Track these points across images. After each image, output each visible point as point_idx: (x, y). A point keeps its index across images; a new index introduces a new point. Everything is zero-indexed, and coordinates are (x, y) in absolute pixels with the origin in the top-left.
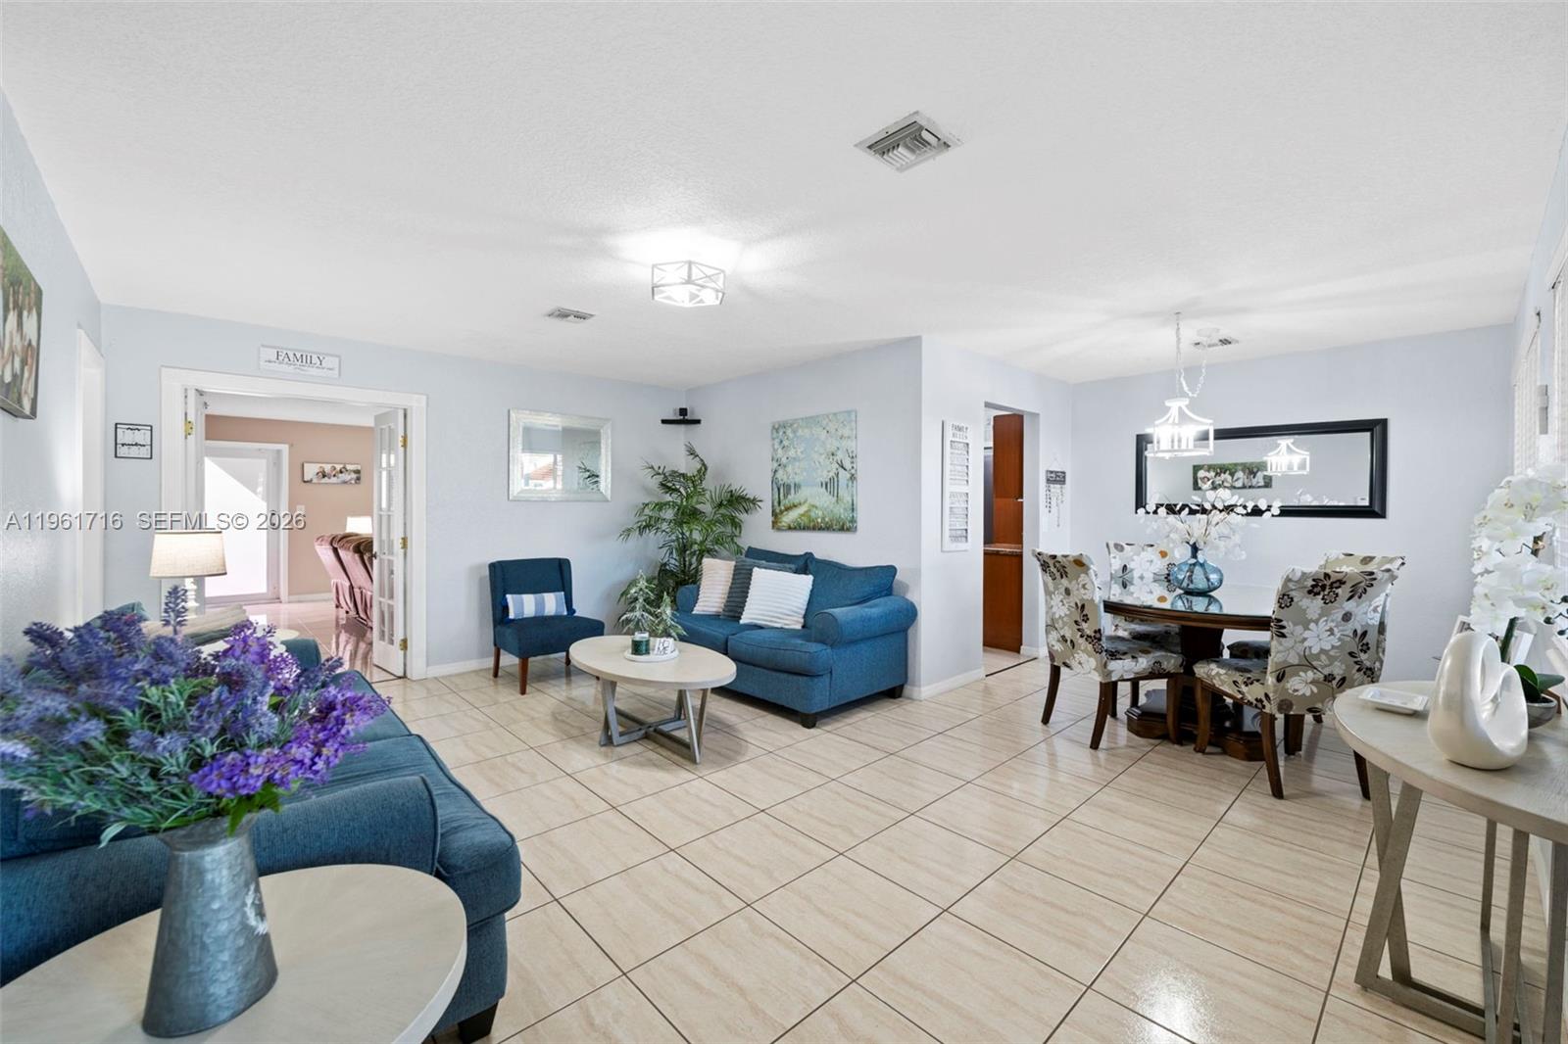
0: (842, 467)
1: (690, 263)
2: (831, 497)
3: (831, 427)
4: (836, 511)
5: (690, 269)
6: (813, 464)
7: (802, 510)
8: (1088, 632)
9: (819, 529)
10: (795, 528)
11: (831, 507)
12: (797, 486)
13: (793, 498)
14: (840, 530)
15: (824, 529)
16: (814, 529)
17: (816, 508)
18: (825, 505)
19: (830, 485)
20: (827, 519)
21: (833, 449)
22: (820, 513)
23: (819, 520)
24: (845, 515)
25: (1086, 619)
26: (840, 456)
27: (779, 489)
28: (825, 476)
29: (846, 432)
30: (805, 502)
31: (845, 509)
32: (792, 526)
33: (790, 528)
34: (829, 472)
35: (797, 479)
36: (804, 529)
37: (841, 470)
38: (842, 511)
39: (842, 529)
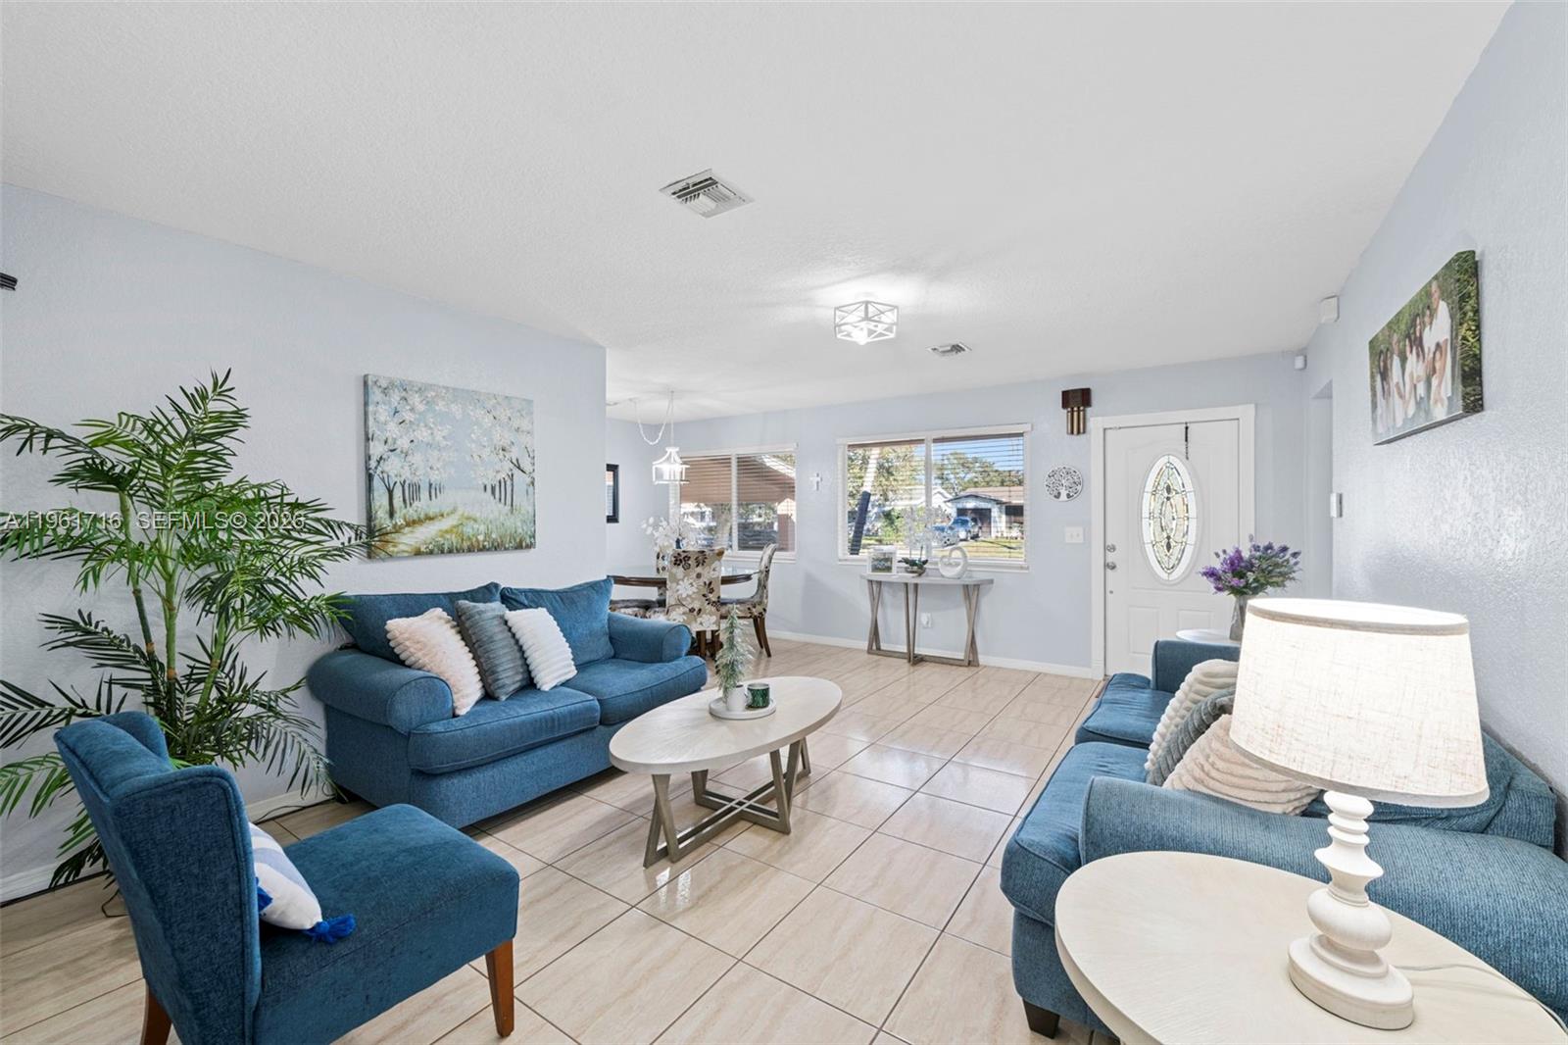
0: (519, 468)
1: (867, 303)
2: (501, 506)
3: (503, 414)
4: (508, 523)
5: (867, 308)
6: (468, 459)
7: (445, 524)
8: (714, 599)
9: (480, 550)
10: (431, 553)
11: (502, 518)
12: (434, 489)
13: (423, 505)
14: (516, 548)
15: (488, 550)
16: (470, 550)
17: (475, 520)
18: (491, 516)
19: (500, 490)
20: (494, 536)
21: (505, 443)
22: (482, 528)
23: (481, 538)
24: (522, 530)
25: (712, 591)
26: (514, 454)
27: (391, 493)
28: (491, 478)
29: (525, 425)
30: (454, 511)
31: (524, 522)
32: (423, 549)
33: (418, 553)
34: (498, 472)
35: (435, 477)
36: (450, 551)
37: (516, 472)
38: (519, 524)
39: (519, 547)
